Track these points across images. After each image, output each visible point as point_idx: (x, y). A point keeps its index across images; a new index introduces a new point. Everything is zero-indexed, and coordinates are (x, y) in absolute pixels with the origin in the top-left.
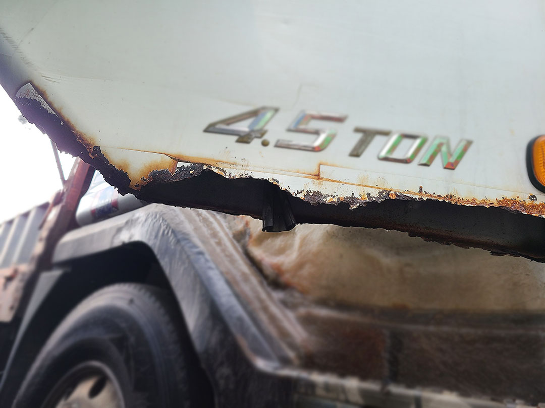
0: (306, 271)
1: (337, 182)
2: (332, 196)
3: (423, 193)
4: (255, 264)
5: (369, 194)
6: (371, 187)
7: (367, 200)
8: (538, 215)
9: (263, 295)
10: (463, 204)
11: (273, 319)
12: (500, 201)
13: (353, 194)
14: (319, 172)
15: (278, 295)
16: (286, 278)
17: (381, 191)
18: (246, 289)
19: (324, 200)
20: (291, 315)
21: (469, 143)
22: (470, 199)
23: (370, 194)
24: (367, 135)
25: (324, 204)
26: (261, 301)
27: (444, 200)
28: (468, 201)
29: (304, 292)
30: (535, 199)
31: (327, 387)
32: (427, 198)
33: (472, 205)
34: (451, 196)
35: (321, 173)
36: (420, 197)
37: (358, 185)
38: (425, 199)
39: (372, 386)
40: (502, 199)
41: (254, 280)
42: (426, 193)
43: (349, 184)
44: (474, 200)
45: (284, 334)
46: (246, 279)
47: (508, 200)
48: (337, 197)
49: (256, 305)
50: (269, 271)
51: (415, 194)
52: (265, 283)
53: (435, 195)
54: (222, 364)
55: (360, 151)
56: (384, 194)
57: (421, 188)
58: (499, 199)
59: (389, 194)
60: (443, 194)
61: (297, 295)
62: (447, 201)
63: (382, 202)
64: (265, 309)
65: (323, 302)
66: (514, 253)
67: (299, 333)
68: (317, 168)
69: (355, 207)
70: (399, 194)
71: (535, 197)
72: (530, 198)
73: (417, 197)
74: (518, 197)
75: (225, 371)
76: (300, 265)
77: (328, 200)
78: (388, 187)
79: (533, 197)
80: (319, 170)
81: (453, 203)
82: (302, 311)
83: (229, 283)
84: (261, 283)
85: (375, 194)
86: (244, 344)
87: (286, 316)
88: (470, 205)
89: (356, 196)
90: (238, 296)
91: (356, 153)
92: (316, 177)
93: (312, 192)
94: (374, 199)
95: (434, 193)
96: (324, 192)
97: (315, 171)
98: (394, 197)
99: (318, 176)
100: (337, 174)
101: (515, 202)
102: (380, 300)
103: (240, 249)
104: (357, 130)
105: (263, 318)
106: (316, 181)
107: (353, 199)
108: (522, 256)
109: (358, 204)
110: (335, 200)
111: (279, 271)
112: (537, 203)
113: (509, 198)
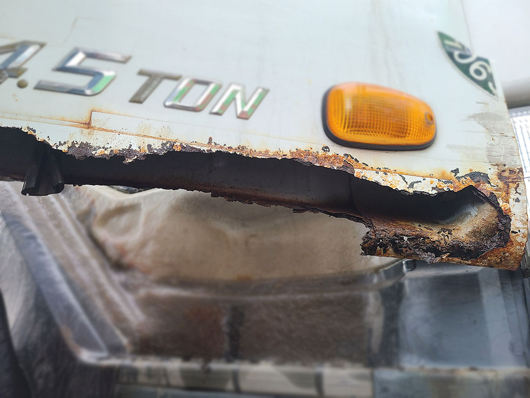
0: (150, 249)
1: (112, 131)
2: (103, 148)
3: (213, 144)
4: (98, 246)
5: (149, 146)
6: (154, 138)
7: (147, 152)
8: (329, 167)
9: (103, 279)
10: (255, 156)
11: (109, 304)
12: (293, 152)
13: (131, 145)
14: (90, 120)
15: (118, 278)
16: (129, 258)
17: (165, 142)
18: (82, 274)
19: (94, 152)
20: (130, 297)
21: (266, 92)
22: (263, 150)
23: (151, 146)
24: (153, 79)
25: (92, 158)
26: (98, 285)
27: (235, 153)
28: (261, 152)
29: (146, 272)
30: (328, 150)
31: (150, 373)
32: (216, 149)
33: (265, 157)
34: (243, 148)
35: (92, 121)
36: (209, 148)
37: (138, 135)
38: (214, 151)
39: (194, 365)
40: (295, 151)
41: (94, 263)
42: (216, 144)
43: (126, 134)
44: (267, 152)
45: (119, 319)
46: (84, 262)
47: (302, 152)
48: (110, 149)
49: (93, 290)
50: (112, 252)
51: (203, 145)
52: (107, 265)
53: (225, 147)
54: (41, 361)
55: (143, 96)
56: (168, 145)
57: (210, 139)
58: (292, 151)
59: (173, 146)
60: (235, 146)
61: (139, 275)
62: (238, 153)
63: (165, 154)
64: (102, 294)
65: (165, 281)
66: (314, 209)
67: (136, 316)
68: (88, 116)
69: (130, 161)
70: (185, 146)
71: (328, 148)
72: (323, 149)
73: (206, 149)
74: (311, 148)
75: (46, 368)
76: (143, 244)
77: (98, 153)
78: (172, 138)
79: (326, 149)
80: (91, 118)
81: (245, 155)
82: (142, 292)
83: (62, 269)
84: (103, 267)
85: (157, 145)
86: (69, 336)
87: (125, 300)
88: (263, 157)
89: (134, 147)
90: (70, 283)
91: (137, 99)
92: (86, 126)
93: (79, 143)
94: (155, 151)
95: (225, 145)
96: (94, 143)
97: (85, 119)
98: (178, 149)
99: (88, 125)
100: (113, 123)
101: (308, 153)
102: (225, 274)
103: (84, 231)
104: (141, 73)
105: (99, 303)
106: (86, 131)
107: (130, 151)
108: (321, 211)
109: (136, 157)
110: (107, 152)
111: (123, 252)
112: (330, 154)
113: (303, 149)
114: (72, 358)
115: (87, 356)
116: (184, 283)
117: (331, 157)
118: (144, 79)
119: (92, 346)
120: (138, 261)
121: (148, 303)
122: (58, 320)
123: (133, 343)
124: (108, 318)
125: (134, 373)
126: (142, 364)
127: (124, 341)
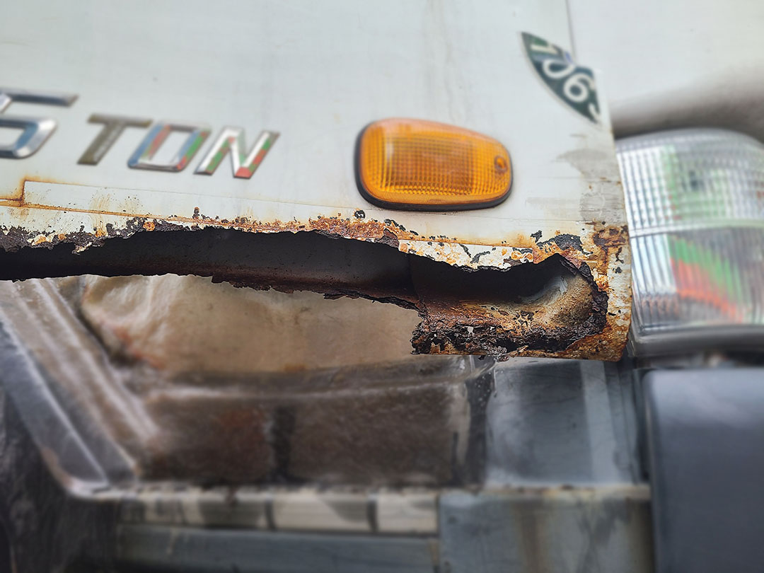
1: (55, 208)
2: (44, 233)
3: (200, 217)
5: (109, 226)
6: (115, 214)
7: (107, 236)
8: (364, 240)
10: (260, 230)
12: (315, 222)
13: (83, 227)
14: (23, 194)
17: (131, 218)
19: (30, 241)
22: (272, 221)
23: (112, 225)
25: (28, 248)
27: (232, 228)
28: (268, 225)
30: (362, 215)
32: (205, 225)
33: (274, 232)
34: (243, 220)
35: (26, 195)
36: (195, 224)
37: (93, 212)
38: (202, 227)
40: (317, 220)
42: (204, 217)
43: (76, 210)
44: (277, 223)
45: (124, 434)
47: (326, 220)
48: (53, 235)
50: (112, 340)
51: (185, 220)
52: (106, 359)
53: (217, 220)
56: (136, 223)
57: (196, 211)
58: (313, 219)
59: (143, 223)
60: (231, 218)
61: (149, 371)
62: (236, 228)
63: (132, 236)
65: (185, 379)
66: (353, 292)
67: (145, 428)
68: (19, 187)
69: (83, 249)
70: (160, 223)
71: (363, 213)
72: (356, 215)
73: (190, 225)
74: (340, 215)
77: (36, 241)
78: (141, 212)
79: (360, 214)
80: (23, 190)
81: (245, 230)
85: (120, 224)
86: (52, 460)
88: (271, 231)
89: (88, 230)
91: (89, 159)
92: (17, 203)
94: (118, 233)
95: (217, 217)
96: (30, 228)
97: (14, 191)
98: (151, 228)
99: (20, 201)
100: (56, 196)
101: (335, 221)
102: (268, 364)
104: (94, 120)
106: (17, 210)
107: (82, 236)
109: (90, 244)
110: (49, 239)
112: (366, 221)
113: (327, 216)
114: (59, 491)
115: (79, 488)
116: (211, 379)
117: (366, 225)
118: (97, 129)
119: (85, 473)
120: (147, 351)
121: (163, 410)
122: (37, 440)
123: (143, 465)
124: (108, 434)
125: (139, 508)
126: (151, 495)
127: (131, 463)
